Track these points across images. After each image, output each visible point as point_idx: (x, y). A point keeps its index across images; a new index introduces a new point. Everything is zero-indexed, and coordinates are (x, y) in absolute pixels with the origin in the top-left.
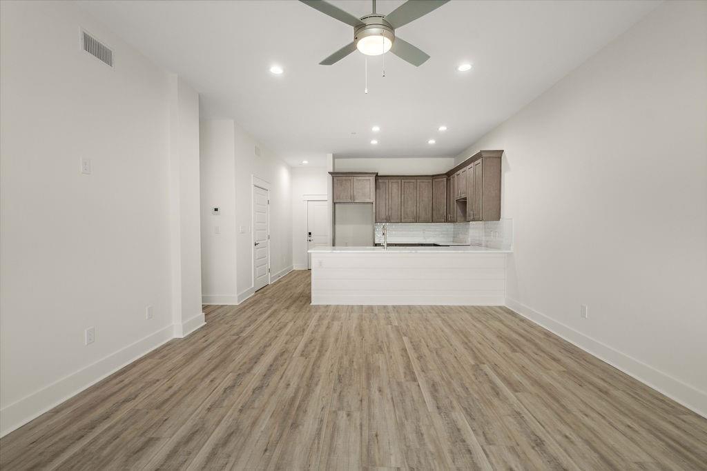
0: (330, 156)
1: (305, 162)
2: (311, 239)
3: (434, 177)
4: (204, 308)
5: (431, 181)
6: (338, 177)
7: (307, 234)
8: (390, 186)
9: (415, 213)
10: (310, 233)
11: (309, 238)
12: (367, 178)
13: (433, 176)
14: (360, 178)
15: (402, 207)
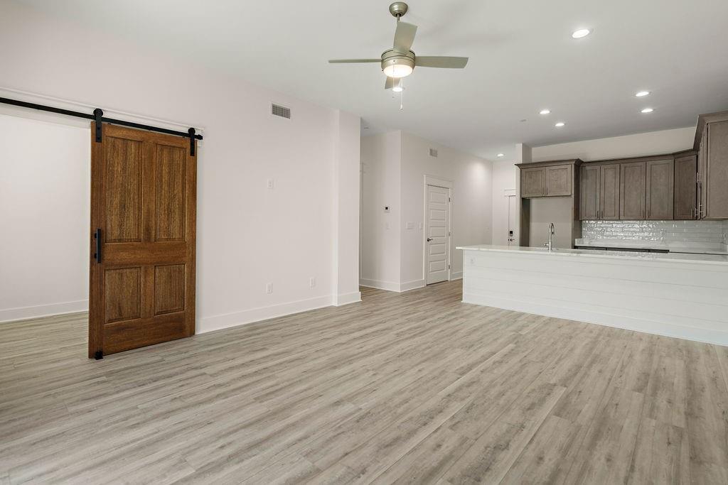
0: (520, 146)
2: (512, 238)
3: (676, 155)
4: (361, 289)
5: (671, 161)
6: (527, 168)
7: (508, 233)
8: (603, 173)
9: (643, 207)
10: (511, 232)
11: (510, 238)
12: (563, 167)
13: (674, 154)
14: (554, 168)
15: (622, 201)
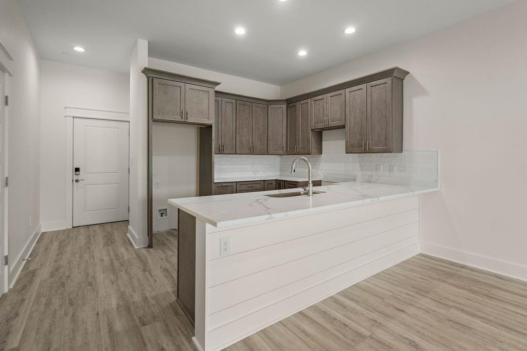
1: (79, 49)
2: (79, 178)
3: (269, 102)
5: (266, 106)
6: (161, 78)
8: (223, 106)
10: (77, 170)
11: (75, 178)
12: (205, 89)
14: (194, 87)
